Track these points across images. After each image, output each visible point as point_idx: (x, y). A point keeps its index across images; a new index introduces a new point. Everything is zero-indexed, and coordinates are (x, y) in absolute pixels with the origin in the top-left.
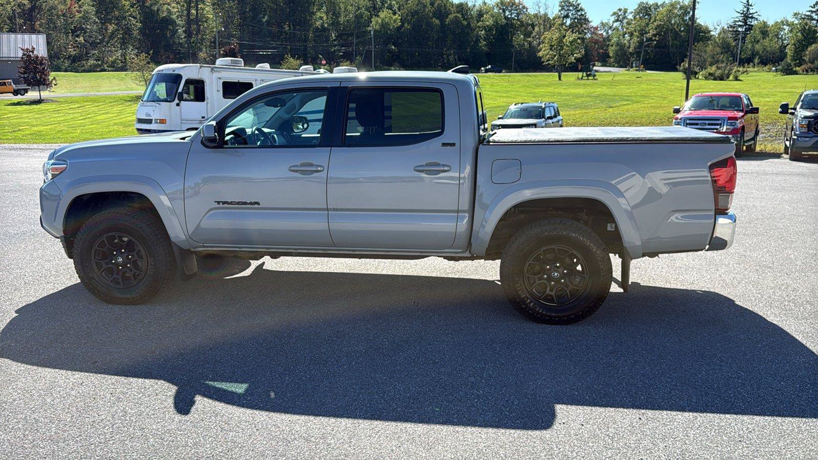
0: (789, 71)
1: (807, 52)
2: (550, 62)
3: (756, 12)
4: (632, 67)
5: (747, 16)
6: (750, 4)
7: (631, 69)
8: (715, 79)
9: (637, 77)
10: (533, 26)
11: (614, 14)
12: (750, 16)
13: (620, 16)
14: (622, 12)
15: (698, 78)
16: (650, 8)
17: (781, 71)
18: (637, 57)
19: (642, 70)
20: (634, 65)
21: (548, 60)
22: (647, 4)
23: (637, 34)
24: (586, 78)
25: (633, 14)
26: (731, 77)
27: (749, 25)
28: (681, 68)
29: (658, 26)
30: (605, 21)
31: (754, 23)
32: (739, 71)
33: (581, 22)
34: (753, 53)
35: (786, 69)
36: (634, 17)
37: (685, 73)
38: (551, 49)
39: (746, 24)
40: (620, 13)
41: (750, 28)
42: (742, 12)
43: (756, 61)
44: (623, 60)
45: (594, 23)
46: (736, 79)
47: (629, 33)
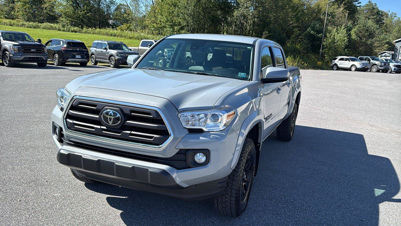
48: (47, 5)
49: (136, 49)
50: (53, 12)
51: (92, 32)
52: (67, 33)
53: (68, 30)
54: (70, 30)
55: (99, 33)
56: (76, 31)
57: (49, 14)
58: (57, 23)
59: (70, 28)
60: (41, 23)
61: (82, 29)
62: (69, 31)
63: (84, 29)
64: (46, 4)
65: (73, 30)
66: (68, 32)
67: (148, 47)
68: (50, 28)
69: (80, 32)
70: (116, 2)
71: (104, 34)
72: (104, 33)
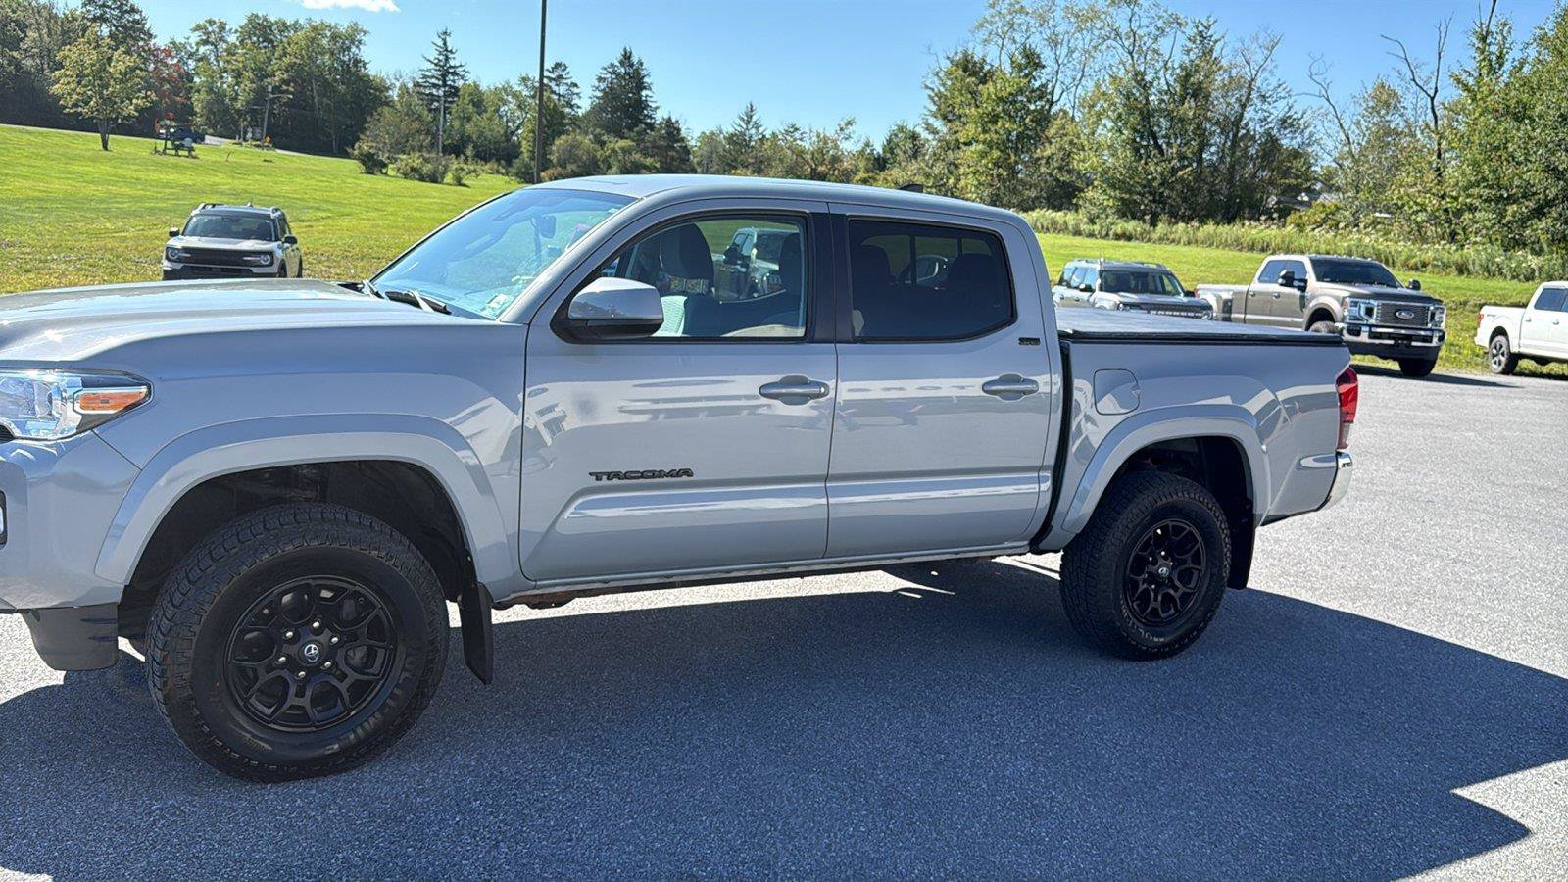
0: (528, 177)
1: (554, 148)
2: (80, 109)
3: (461, 66)
4: (245, 140)
5: (446, 70)
6: (449, 49)
7: (244, 143)
8: (422, 179)
9: (265, 160)
10: (23, 27)
11: (198, 28)
12: (451, 70)
13: (212, 33)
14: (215, 26)
15: (386, 174)
16: (270, 28)
17: (517, 175)
18: (252, 119)
19: (268, 147)
20: (249, 135)
21: (75, 105)
22: (265, 19)
23: (248, 74)
24: (174, 152)
25: (238, 34)
26: (449, 178)
27: (451, 87)
28: (356, 152)
29: (292, 65)
30: (180, 40)
31: (459, 83)
32: (462, 169)
33: (132, 32)
34: (462, 137)
35: (523, 173)
36: (242, 42)
37: (364, 163)
38: (79, 83)
39: (445, 85)
40: (210, 29)
41: (454, 92)
42: (436, 61)
43: (470, 152)
44: (227, 123)
45: (161, 41)
46: (459, 183)
47: (233, 70)
48: (1053, 146)
49: (1240, 293)
50: (1070, 172)
51: (1184, 239)
52: (1103, 241)
53: (1104, 233)
54: (1111, 233)
55: (1209, 242)
56: (1131, 235)
57: (1058, 180)
58: (1077, 208)
59: (1113, 224)
60: (1026, 210)
61: (1152, 229)
62: (1107, 235)
63: (1160, 225)
64: (1051, 143)
65: (1119, 231)
66: (1104, 238)
67: (1276, 282)
68: (1049, 226)
69: (1143, 237)
70: (1302, 121)
71: (1226, 245)
72: (1226, 241)
